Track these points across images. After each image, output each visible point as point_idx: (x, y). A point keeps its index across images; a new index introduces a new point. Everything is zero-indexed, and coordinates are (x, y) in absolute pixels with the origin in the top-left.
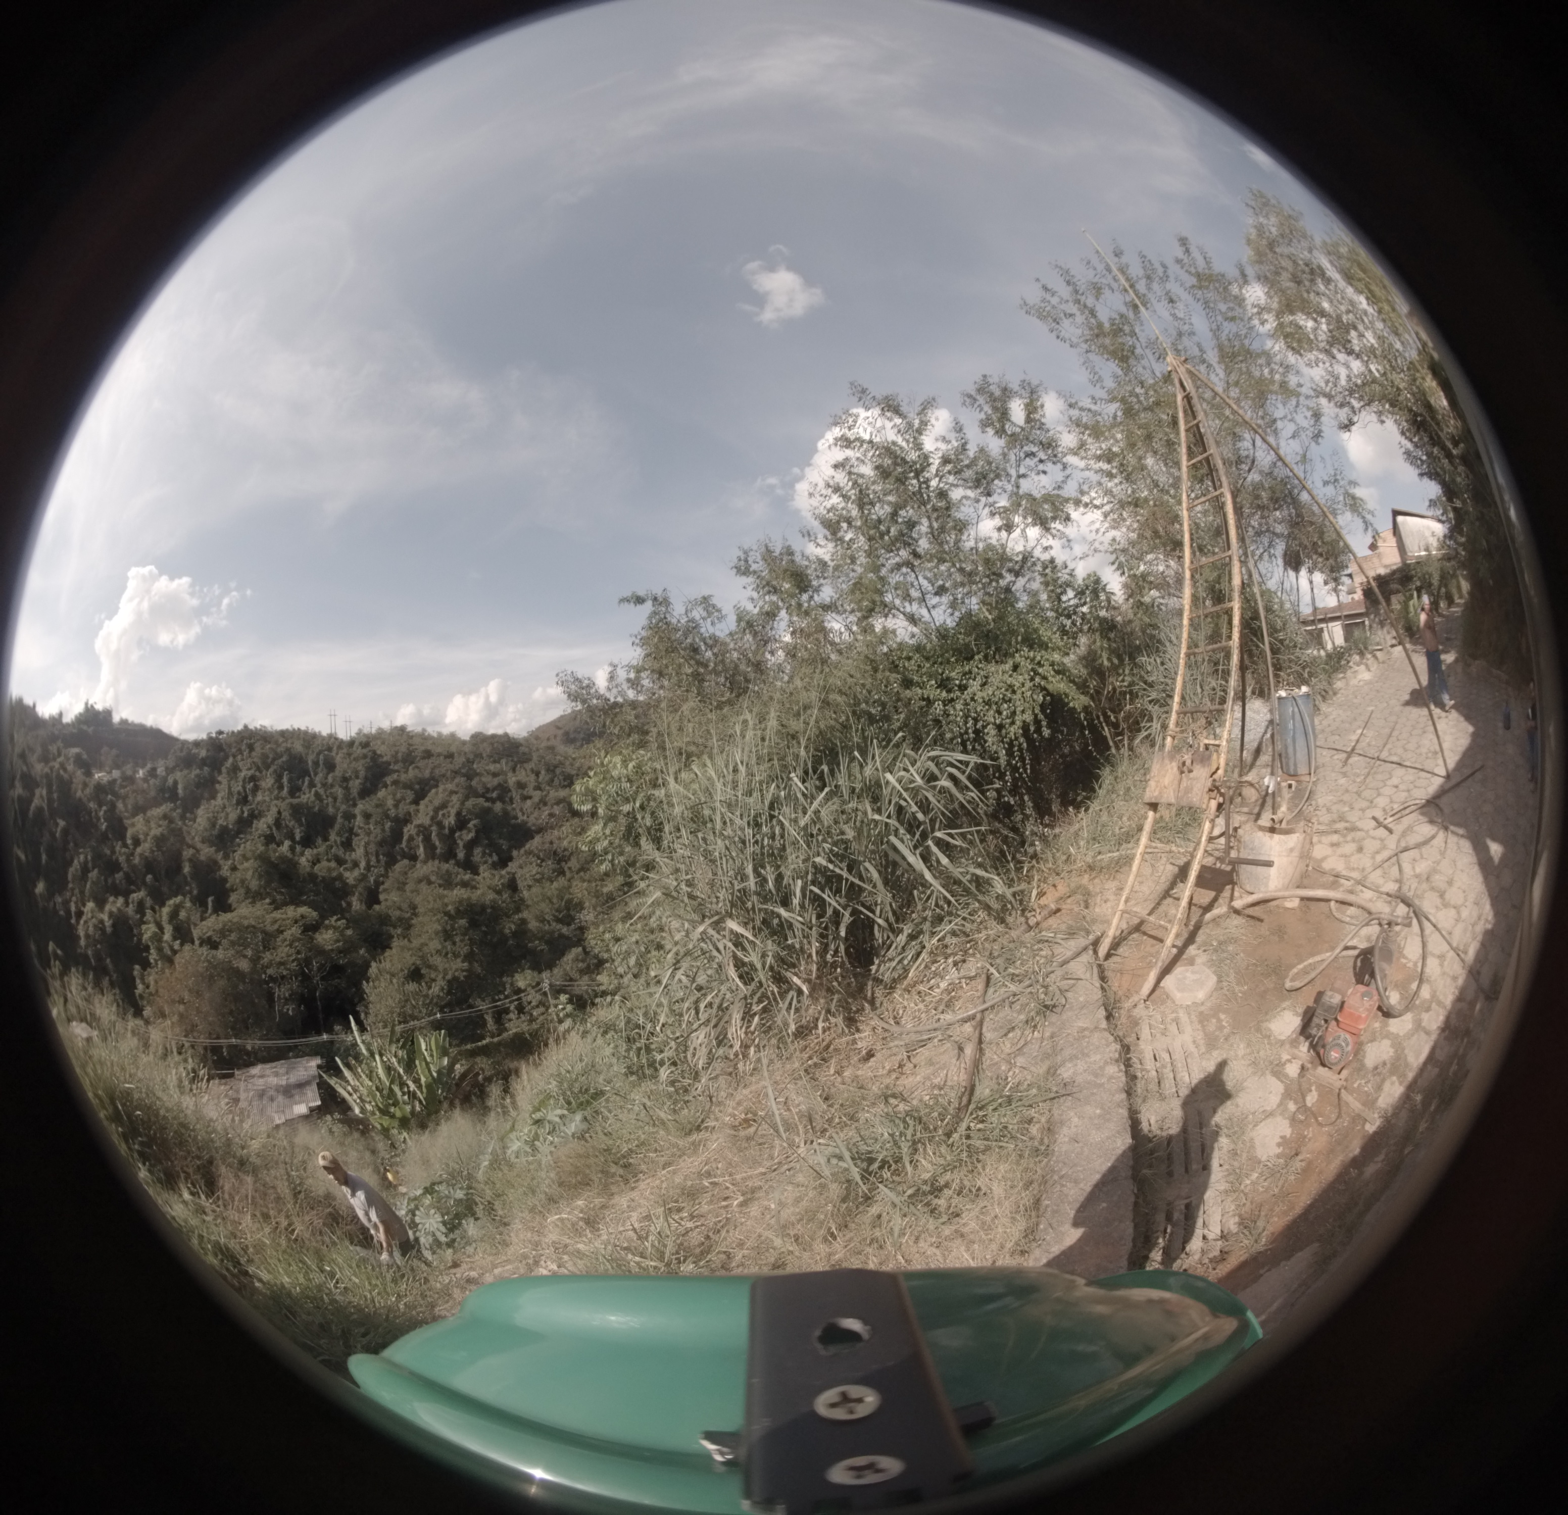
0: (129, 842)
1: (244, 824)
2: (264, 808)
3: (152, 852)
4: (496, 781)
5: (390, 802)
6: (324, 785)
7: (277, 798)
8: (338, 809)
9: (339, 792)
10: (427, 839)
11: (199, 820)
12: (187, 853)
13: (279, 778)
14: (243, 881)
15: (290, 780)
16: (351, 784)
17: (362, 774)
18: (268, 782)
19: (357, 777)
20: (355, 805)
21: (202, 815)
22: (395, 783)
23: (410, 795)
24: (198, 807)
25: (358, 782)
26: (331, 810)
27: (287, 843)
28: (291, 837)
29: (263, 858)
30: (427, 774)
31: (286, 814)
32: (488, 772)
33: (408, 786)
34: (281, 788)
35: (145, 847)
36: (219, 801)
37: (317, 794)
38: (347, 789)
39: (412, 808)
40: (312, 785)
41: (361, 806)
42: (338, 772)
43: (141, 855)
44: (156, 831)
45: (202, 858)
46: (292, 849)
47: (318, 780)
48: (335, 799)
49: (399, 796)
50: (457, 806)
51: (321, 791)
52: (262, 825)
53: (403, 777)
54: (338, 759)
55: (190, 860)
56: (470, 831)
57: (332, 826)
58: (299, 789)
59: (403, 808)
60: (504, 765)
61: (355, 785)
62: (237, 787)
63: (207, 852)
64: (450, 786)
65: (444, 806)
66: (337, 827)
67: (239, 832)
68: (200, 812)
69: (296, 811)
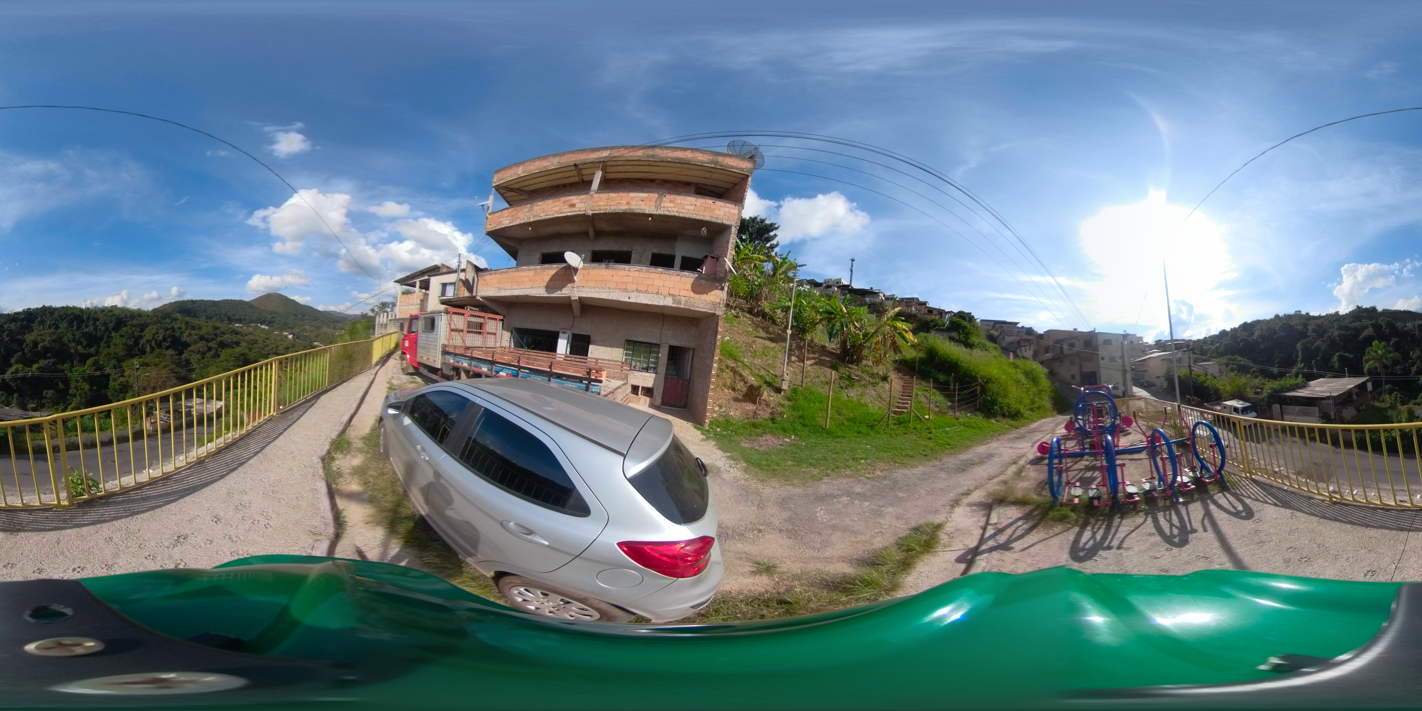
4: (171, 326)
5: (130, 332)
7: (71, 330)
9: (103, 328)
10: (150, 345)
13: (70, 324)
17: (114, 322)
18: (64, 325)
19: (112, 323)
22: (132, 325)
23: (138, 329)
25: (112, 325)
30: (143, 322)
32: (166, 323)
33: (135, 326)
34: (73, 327)
39: (141, 334)
49: (133, 329)
50: (163, 333)
53: (133, 323)
56: (168, 342)
57: (102, 341)
59: (136, 334)
60: (168, 321)
61: (111, 326)
64: (156, 327)
65: (157, 333)
66: (104, 342)
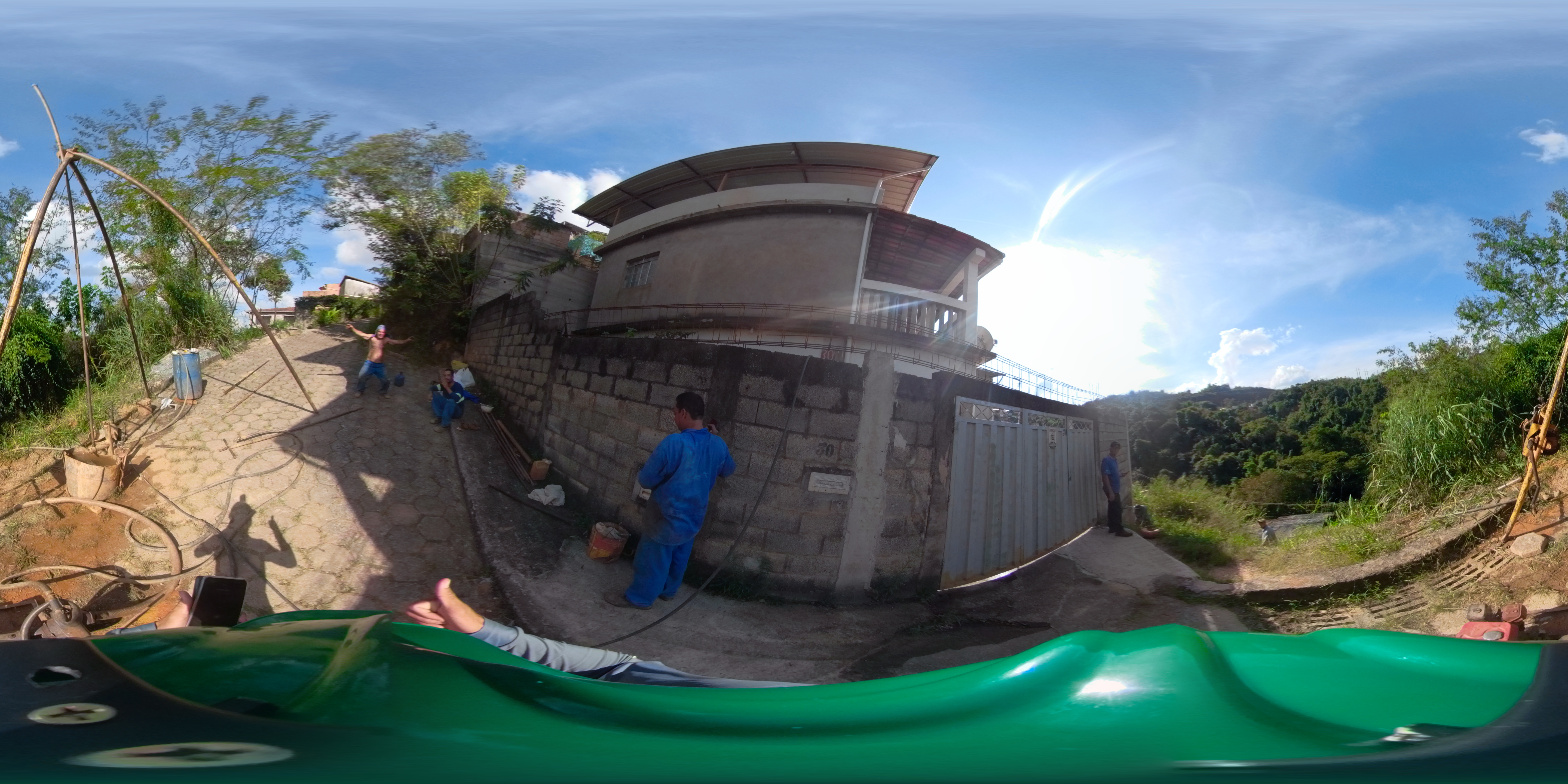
0: (1242, 431)
1: (1313, 420)
2: (1325, 412)
3: (1257, 434)
6: (1356, 400)
8: (1363, 409)
11: (1288, 420)
12: (1279, 434)
14: (1310, 443)
15: (1338, 400)
16: (1370, 398)
20: (1372, 406)
21: (1290, 418)
24: (1288, 414)
26: (1360, 410)
27: (1337, 426)
28: (1340, 422)
29: (1322, 433)
31: (1337, 414)
35: (1253, 433)
36: (1300, 411)
37: (1353, 404)
38: (1368, 400)
40: (1350, 400)
41: (1375, 407)
42: (1363, 394)
43: (1250, 437)
44: (1260, 426)
45: (1289, 434)
46: (1340, 428)
47: (1353, 398)
48: (1362, 405)
51: (1355, 402)
52: (1324, 419)
54: (1362, 388)
55: (1281, 436)
58: (1343, 403)
62: (1310, 405)
63: (1290, 432)
67: (1310, 423)
68: (1289, 417)
69: (1342, 412)
